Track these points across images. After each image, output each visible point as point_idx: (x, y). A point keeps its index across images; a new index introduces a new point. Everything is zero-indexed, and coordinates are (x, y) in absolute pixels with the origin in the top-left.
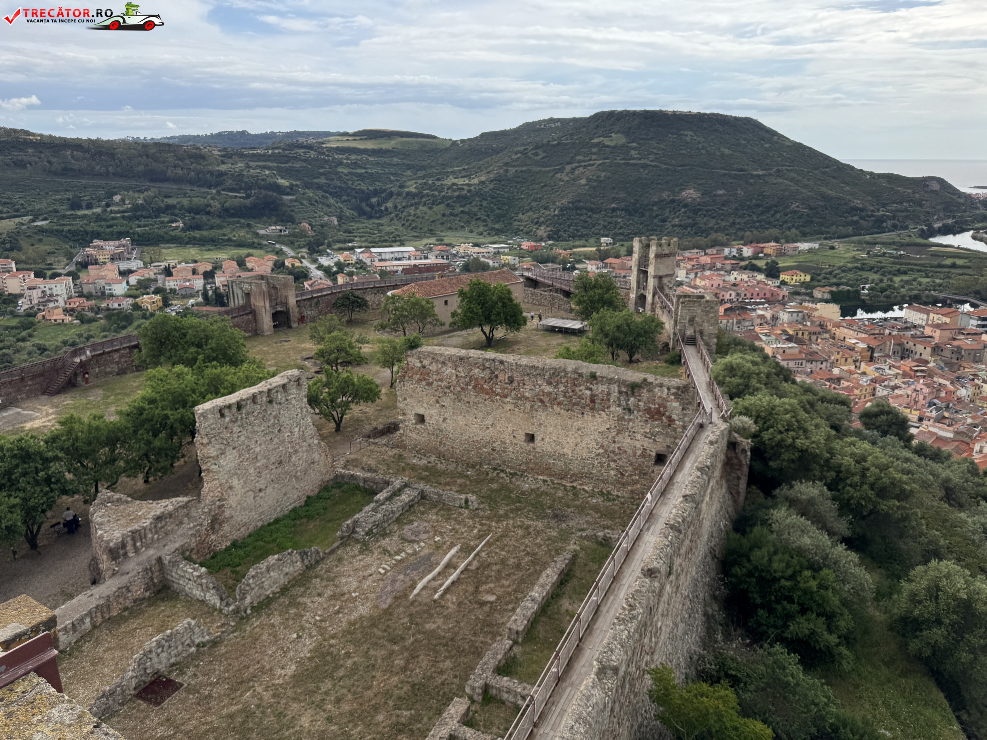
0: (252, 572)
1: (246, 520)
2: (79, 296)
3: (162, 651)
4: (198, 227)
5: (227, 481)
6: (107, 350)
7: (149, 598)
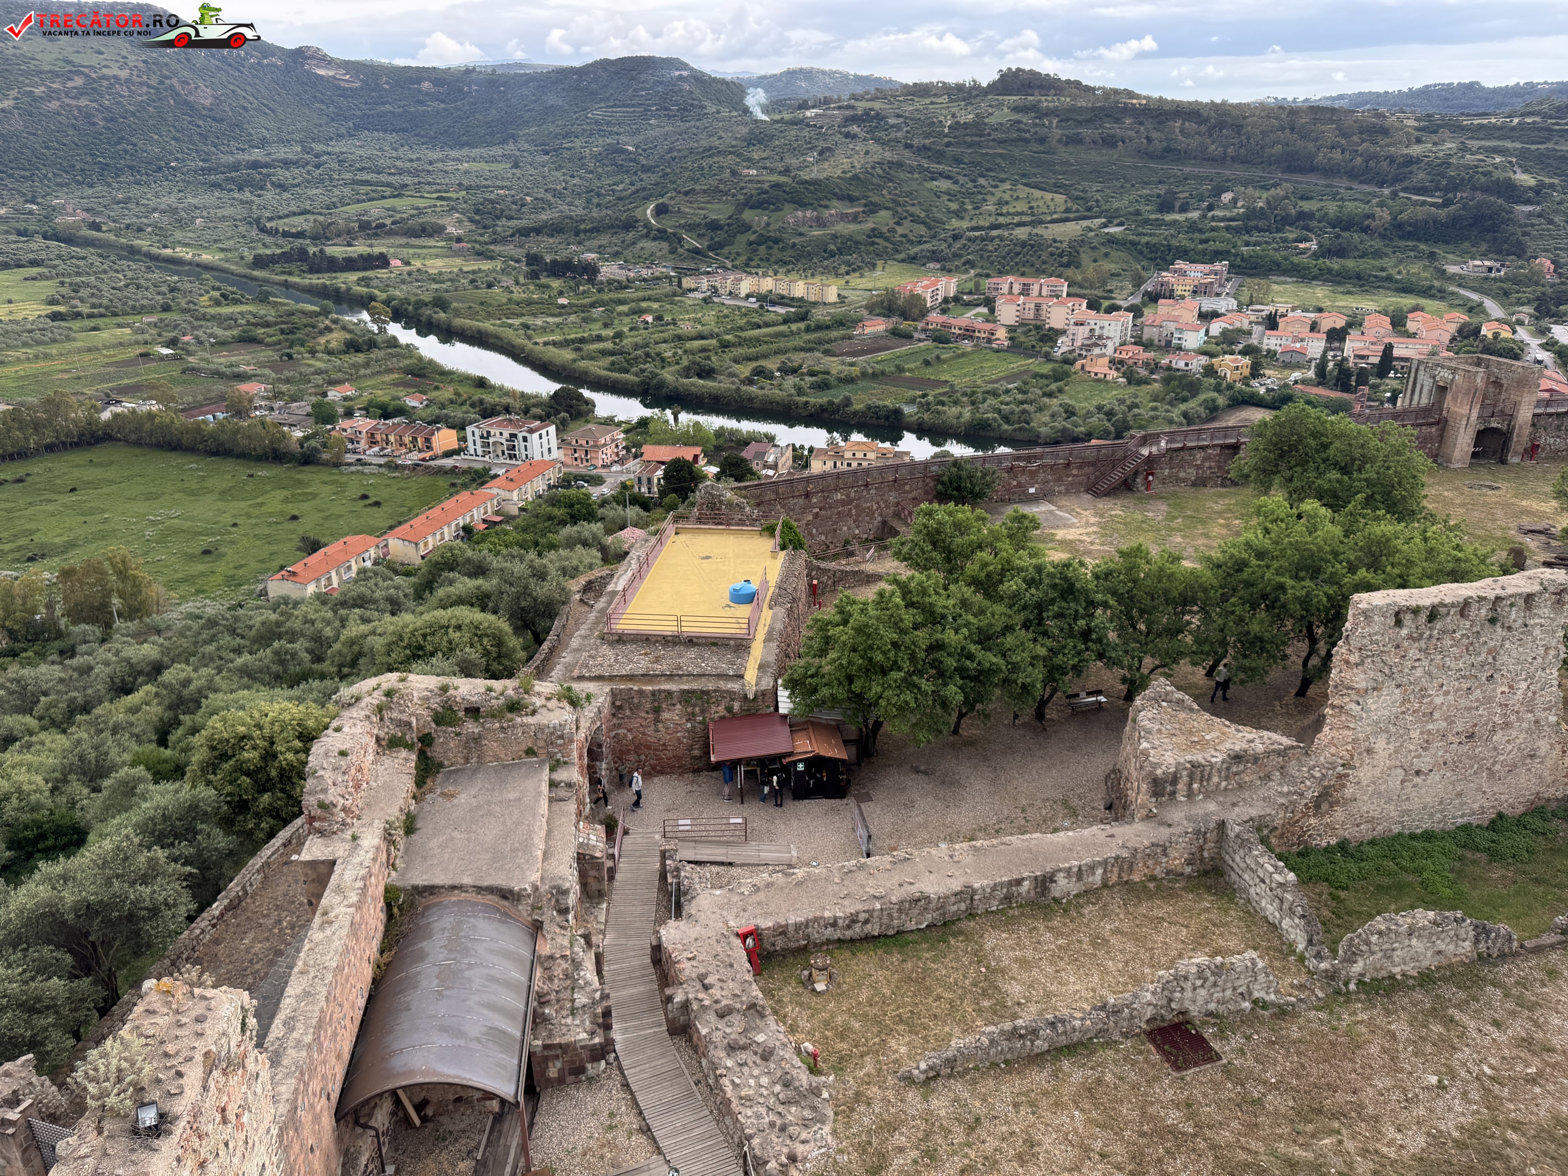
0: (1379, 924)
1: (1376, 815)
2: (1135, 343)
3: (1202, 986)
4: (1341, 253)
5: (1368, 738)
6: (1189, 444)
7: (1189, 877)
